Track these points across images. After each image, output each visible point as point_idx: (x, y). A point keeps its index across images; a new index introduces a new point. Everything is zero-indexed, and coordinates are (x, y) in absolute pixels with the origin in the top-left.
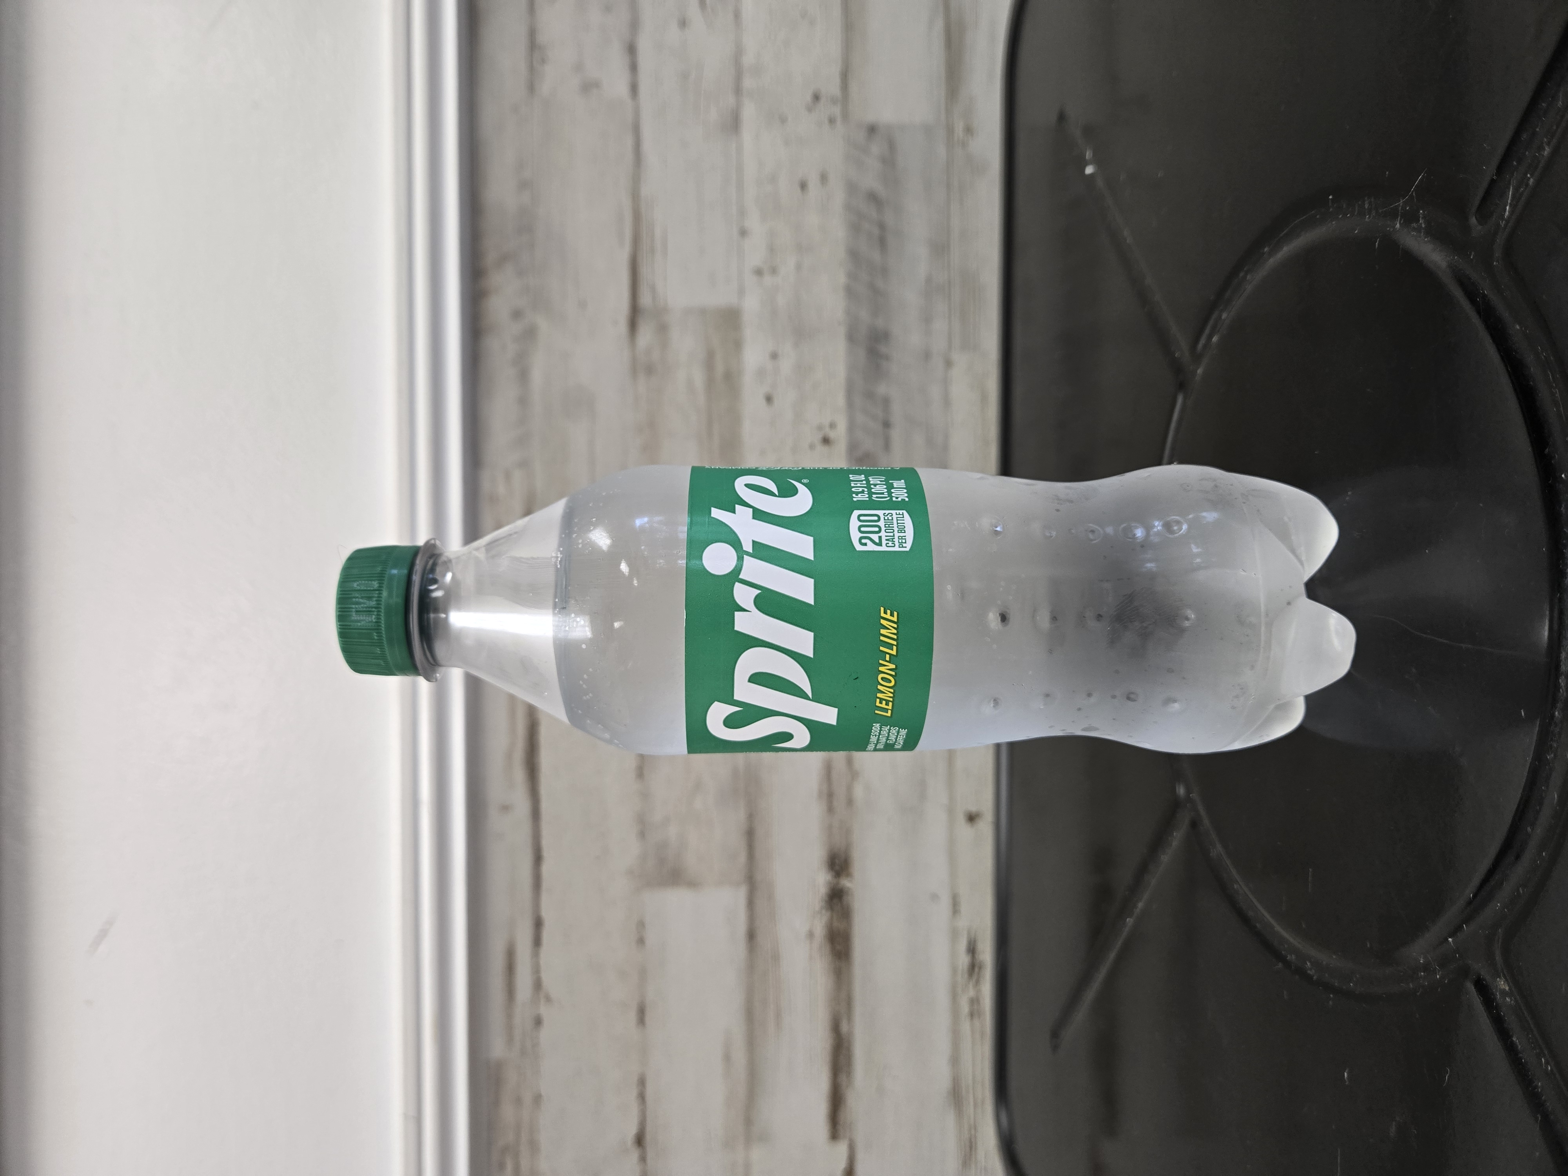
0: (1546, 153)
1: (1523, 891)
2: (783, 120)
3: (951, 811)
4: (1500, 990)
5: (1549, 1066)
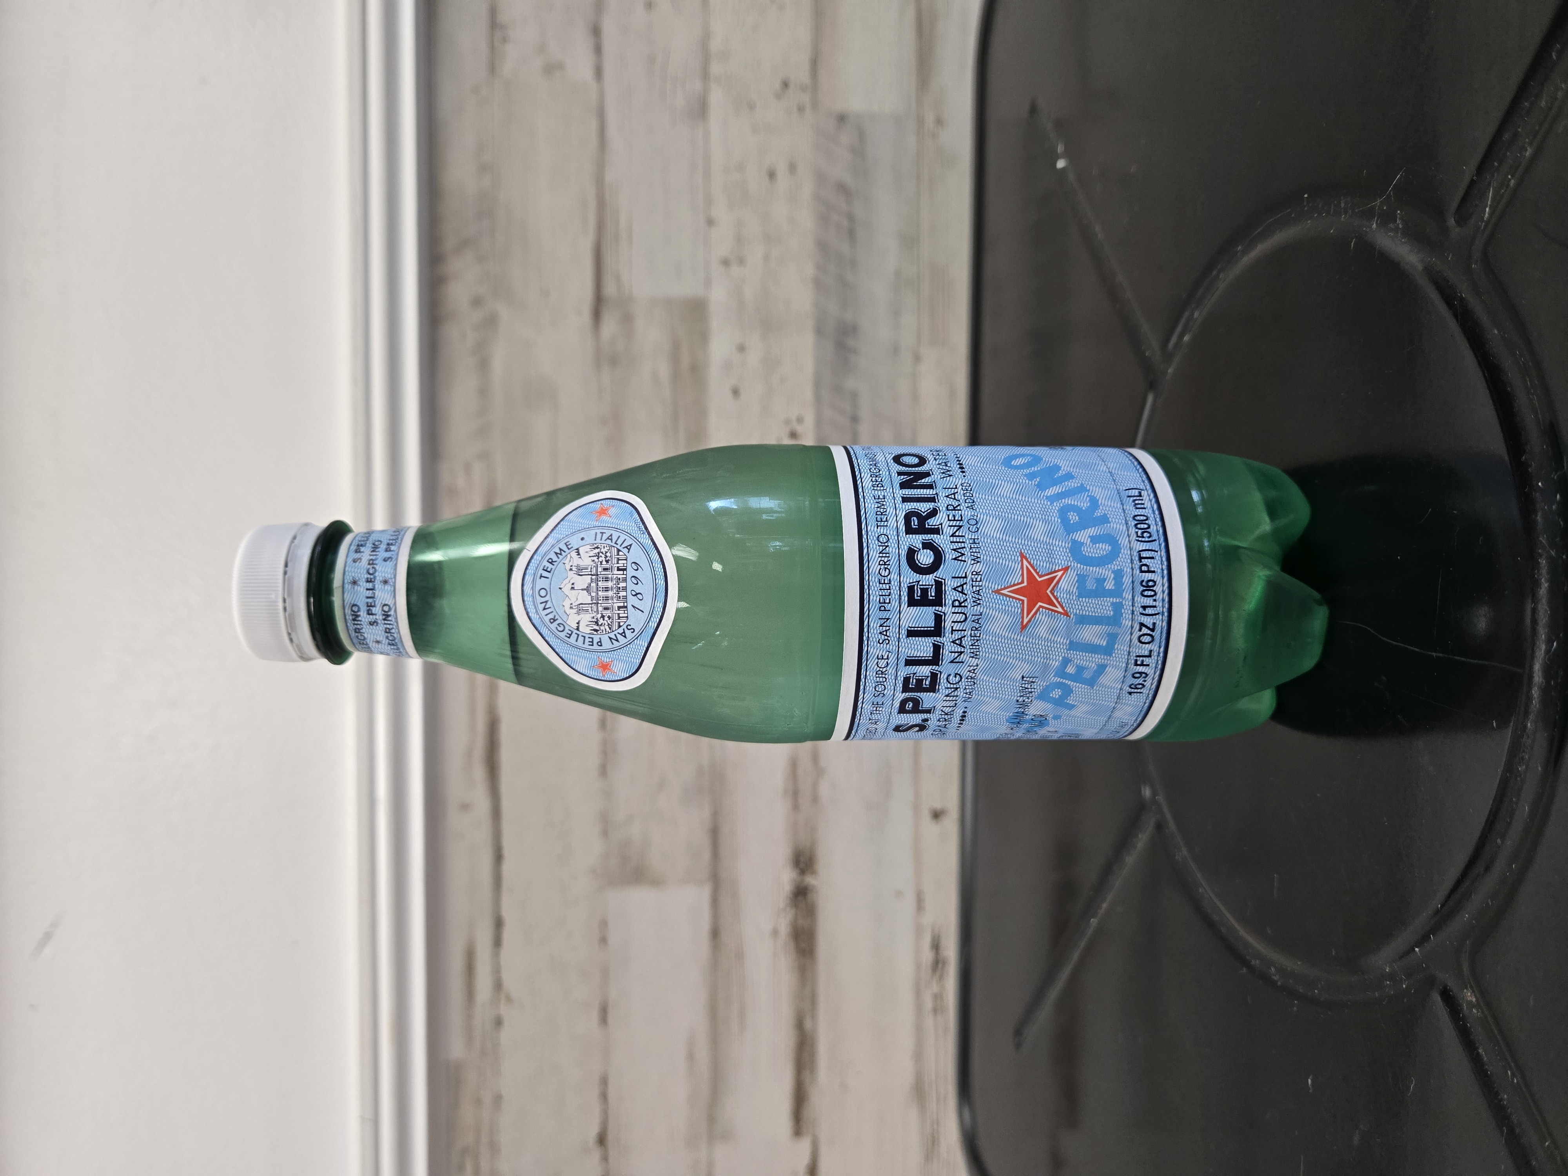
0: (1528, 154)
1: (1492, 902)
2: (751, 107)
3: (916, 809)
4: (1467, 1001)
5: (1515, 1079)
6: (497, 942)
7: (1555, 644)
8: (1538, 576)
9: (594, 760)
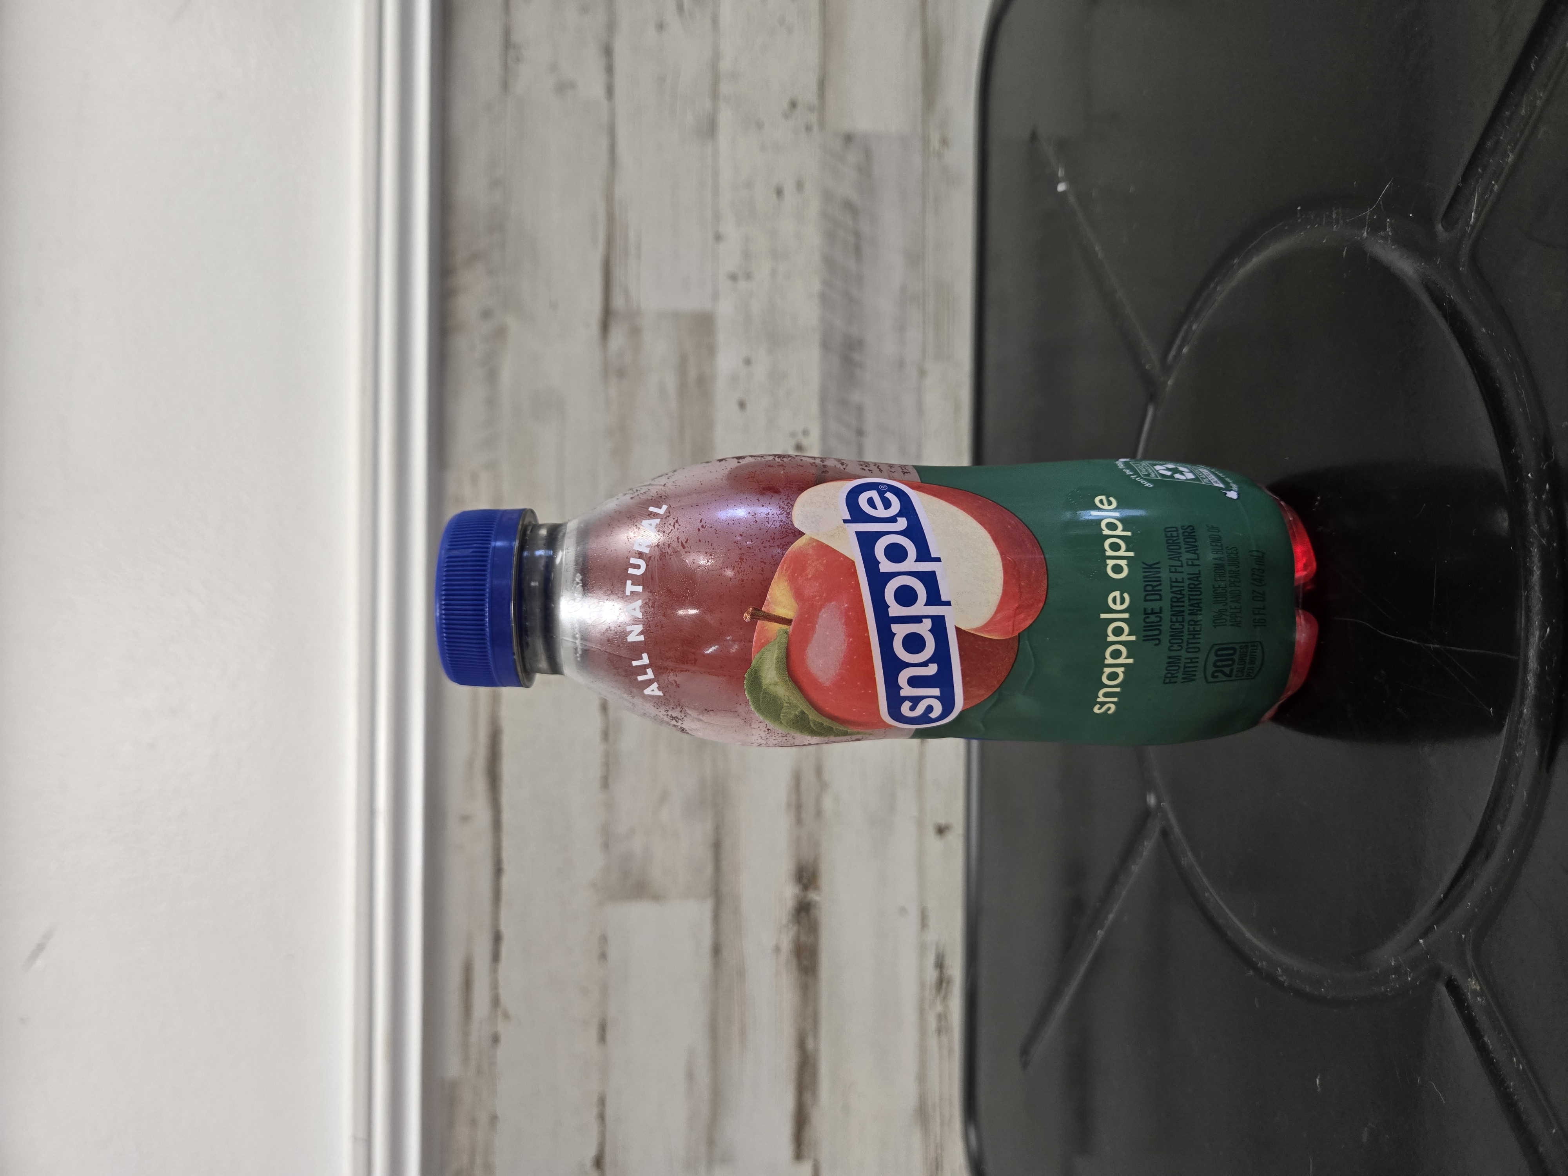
0: (1510, 160)
1: (1493, 889)
2: (760, 126)
3: (920, 823)
4: (1472, 990)
5: (1520, 1065)
6: (496, 957)
7: (1548, 630)
8: (1530, 564)
9: (596, 772)
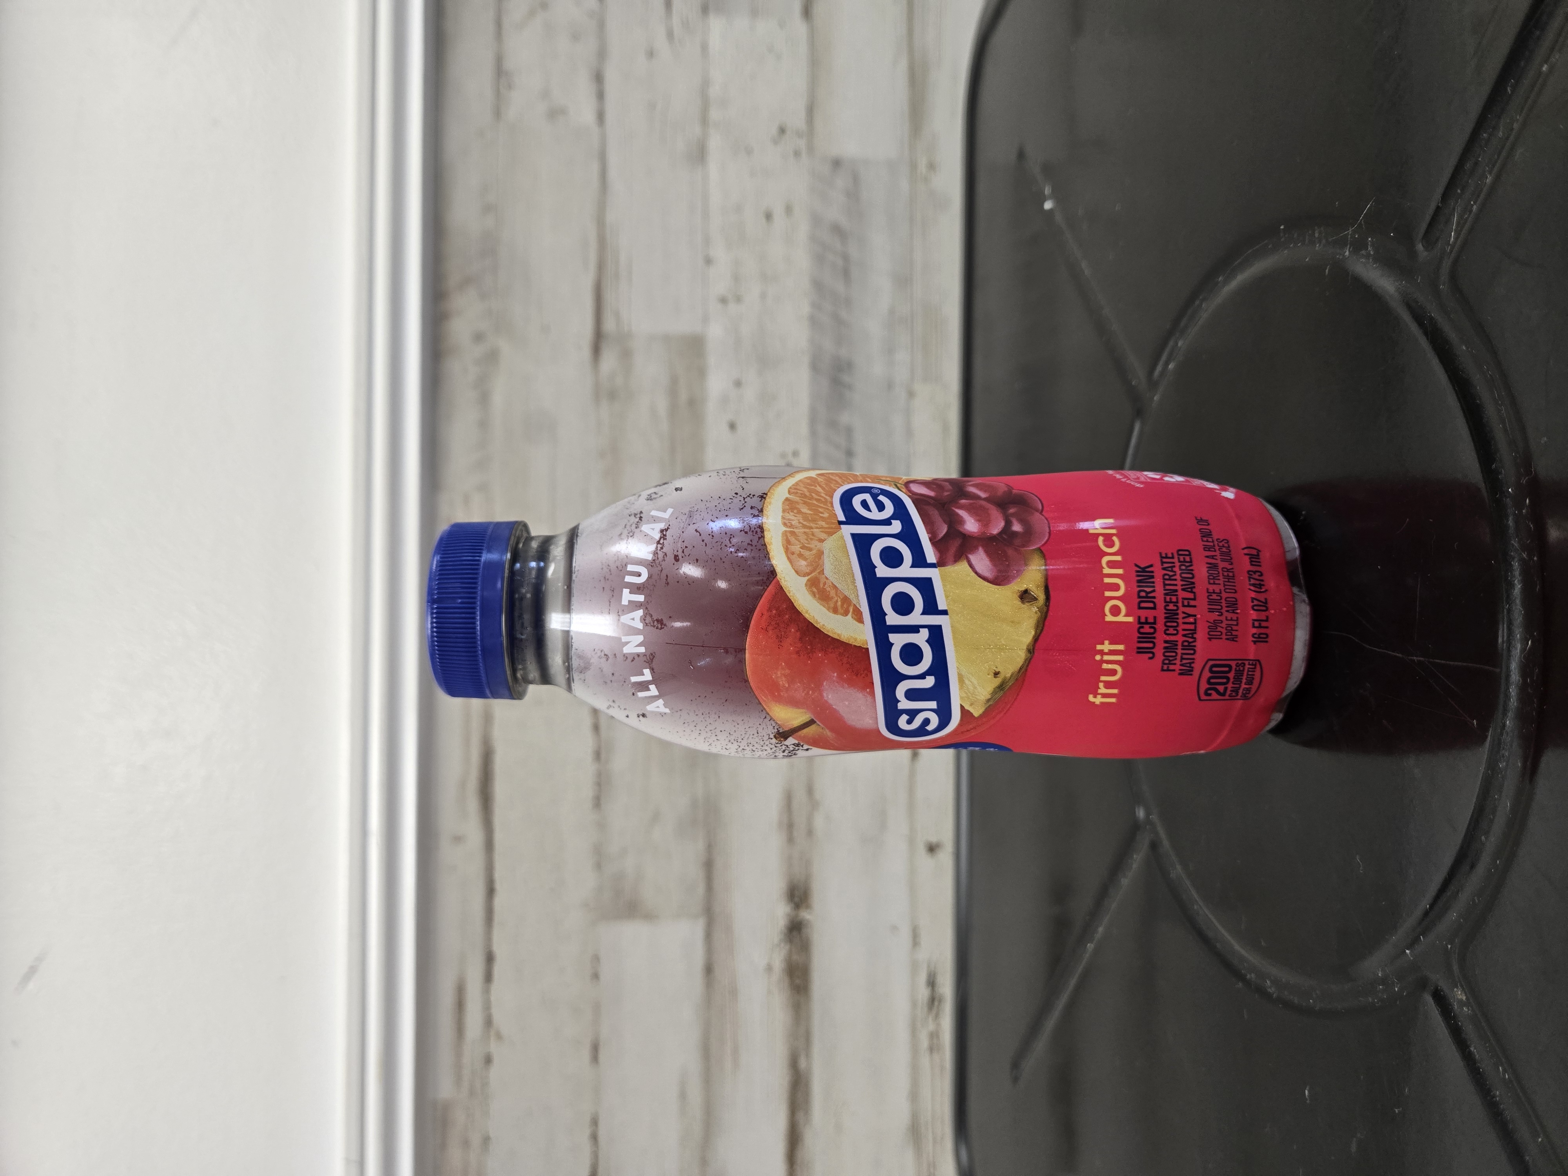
0: (1488, 181)
1: (1478, 899)
2: (749, 151)
3: (911, 841)
4: (1458, 1000)
5: (1506, 1074)
6: (488, 977)
7: (1530, 642)
8: (1511, 578)
9: (588, 792)
